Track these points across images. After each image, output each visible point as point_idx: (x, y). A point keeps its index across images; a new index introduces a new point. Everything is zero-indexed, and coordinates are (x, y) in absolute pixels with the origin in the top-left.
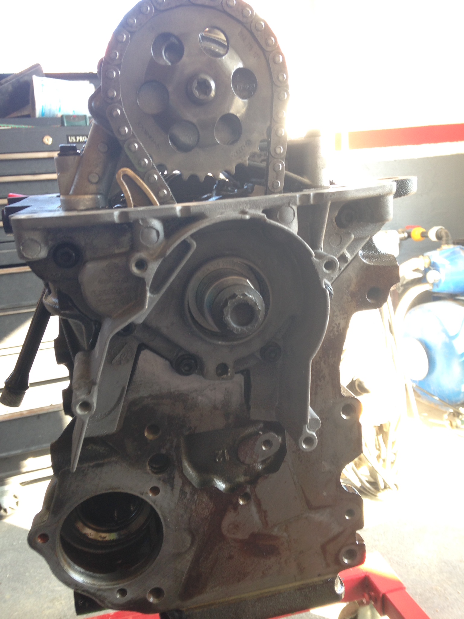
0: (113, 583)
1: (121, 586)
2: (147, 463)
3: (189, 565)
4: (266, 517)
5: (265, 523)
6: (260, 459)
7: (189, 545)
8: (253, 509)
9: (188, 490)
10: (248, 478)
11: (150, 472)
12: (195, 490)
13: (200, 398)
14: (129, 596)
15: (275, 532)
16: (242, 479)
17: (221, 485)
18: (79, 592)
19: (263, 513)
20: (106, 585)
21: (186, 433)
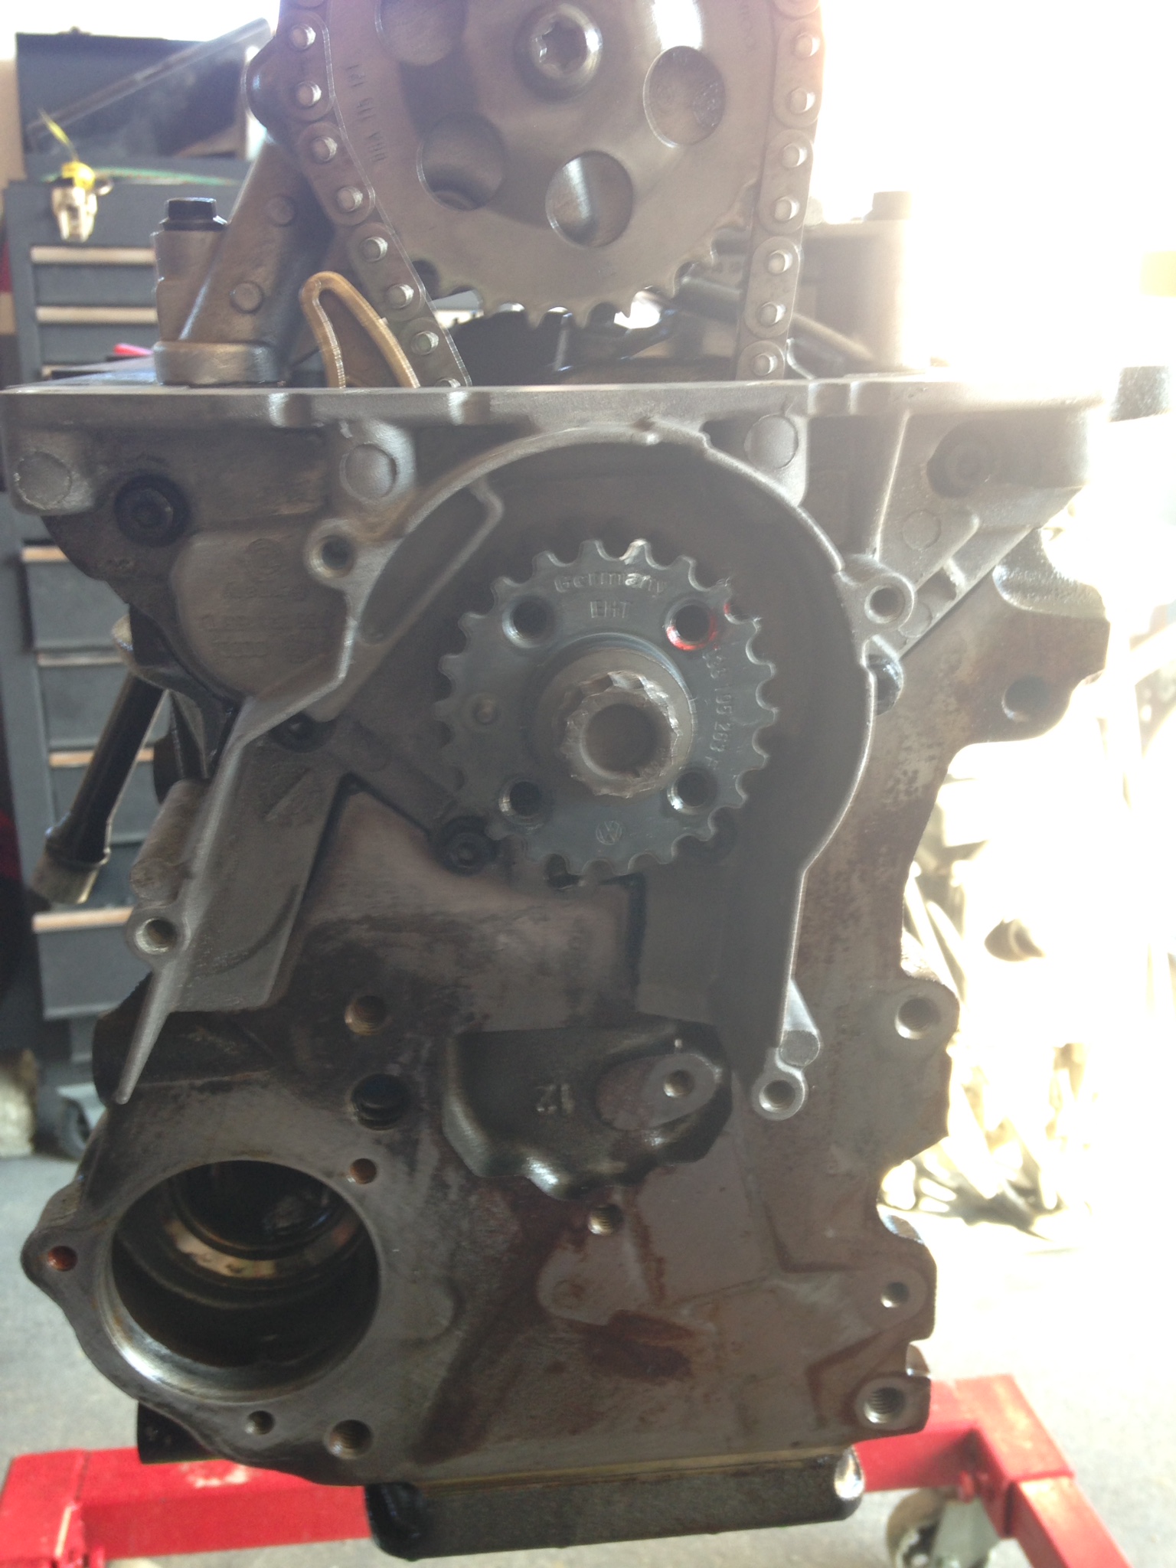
0: (239, 1394)
1: (259, 1404)
2: (348, 1097)
3: (442, 1372)
4: (660, 1273)
5: (659, 1292)
6: (657, 1121)
7: (445, 1323)
8: (628, 1248)
9: (453, 1178)
10: (621, 1166)
11: (355, 1119)
12: (472, 1182)
13: (502, 939)
14: (280, 1433)
15: (684, 1316)
16: (605, 1166)
17: (545, 1176)
18: (149, 1406)
19: (654, 1266)
20: (220, 1398)
21: (459, 1030)
